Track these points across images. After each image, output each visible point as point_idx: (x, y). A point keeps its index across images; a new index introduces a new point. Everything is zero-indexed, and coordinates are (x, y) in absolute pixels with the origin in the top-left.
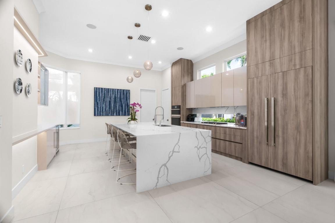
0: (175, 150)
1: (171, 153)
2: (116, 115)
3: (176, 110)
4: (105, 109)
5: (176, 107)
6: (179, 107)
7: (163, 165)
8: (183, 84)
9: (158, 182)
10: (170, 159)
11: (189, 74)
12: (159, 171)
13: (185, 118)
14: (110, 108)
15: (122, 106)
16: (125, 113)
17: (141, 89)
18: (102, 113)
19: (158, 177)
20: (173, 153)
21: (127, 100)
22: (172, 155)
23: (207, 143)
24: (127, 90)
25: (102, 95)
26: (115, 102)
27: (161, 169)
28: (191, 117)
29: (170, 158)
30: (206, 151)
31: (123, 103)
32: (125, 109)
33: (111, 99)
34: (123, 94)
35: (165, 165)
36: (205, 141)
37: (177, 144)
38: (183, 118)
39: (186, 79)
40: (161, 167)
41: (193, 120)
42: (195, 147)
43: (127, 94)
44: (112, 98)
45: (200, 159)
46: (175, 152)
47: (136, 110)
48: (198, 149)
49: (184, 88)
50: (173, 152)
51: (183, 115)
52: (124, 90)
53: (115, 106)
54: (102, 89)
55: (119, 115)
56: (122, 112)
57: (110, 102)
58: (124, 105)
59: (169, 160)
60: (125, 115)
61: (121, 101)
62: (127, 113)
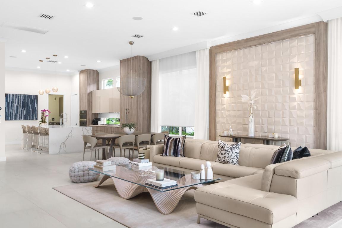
0: (69, 136)
1: (67, 137)
2: (24, 119)
3: (83, 114)
4: (13, 113)
5: (83, 112)
6: (85, 112)
8: (88, 91)
9: (60, 151)
11: (95, 83)
12: (61, 146)
13: (91, 122)
14: (17, 113)
15: (30, 111)
17: (49, 95)
18: (9, 118)
19: (60, 148)
21: (34, 105)
22: (68, 138)
24: (34, 96)
25: (10, 100)
26: (23, 107)
28: (95, 121)
29: (66, 140)
31: (30, 108)
32: (33, 114)
33: (18, 104)
34: (31, 99)
35: (64, 143)
36: (88, 132)
37: (71, 133)
38: (89, 122)
39: (92, 88)
40: (62, 144)
41: (97, 123)
43: (34, 99)
44: (20, 104)
47: (46, 115)
49: (90, 95)
50: (68, 137)
51: (89, 119)
52: (31, 96)
53: (23, 111)
54: (10, 95)
55: (27, 120)
56: (30, 116)
57: (17, 107)
59: (66, 141)
60: (33, 119)
61: (28, 106)
62: (34, 117)
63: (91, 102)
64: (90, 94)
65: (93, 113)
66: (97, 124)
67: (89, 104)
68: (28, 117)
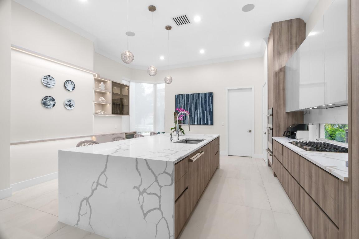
1: (95, 184)
2: (197, 124)
5: (270, 111)
7: (85, 199)
10: (94, 194)
12: (81, 206)
15: (203, 113)
16: (207, 121)
17: (229, 90)
19: (79, 214)
20: (97, 186)
21: (209, 105)
22: (96, 189)
23: (161, 187)
24: (209, 94)
25: (182, 102)
26: (196, 109)
27: (83, 203)
28: (291, 130)
29: (93, 191)
30: (160, 202)
31: (205, 110)
32: (207, 117)
33: (191, 105)
34: (205, 98)
35: (87, 199)
36: (157, 181)
37: (103, 172)
38: (278, 131)
40: (83, 201)
41: (293, 135)
42: (135, 187)
43: (209, 97)
45: (145, 215)
46: (101, 185)
48: (141, 193)
50: (98, 183)
51: (278, 126)
52: (205, 94)
53: (196, 114)
55: (200, 124)
56: (204, 120)
58: (205, 112)
59: (92, 194)
60: (207, 124)
61: (202, 107)
62: (209, 121)
63: (284, 90)
64: (282, 73)
65: (288, 113)
66: (294, 138)
67: (279, 93)
68: (202, 121)
